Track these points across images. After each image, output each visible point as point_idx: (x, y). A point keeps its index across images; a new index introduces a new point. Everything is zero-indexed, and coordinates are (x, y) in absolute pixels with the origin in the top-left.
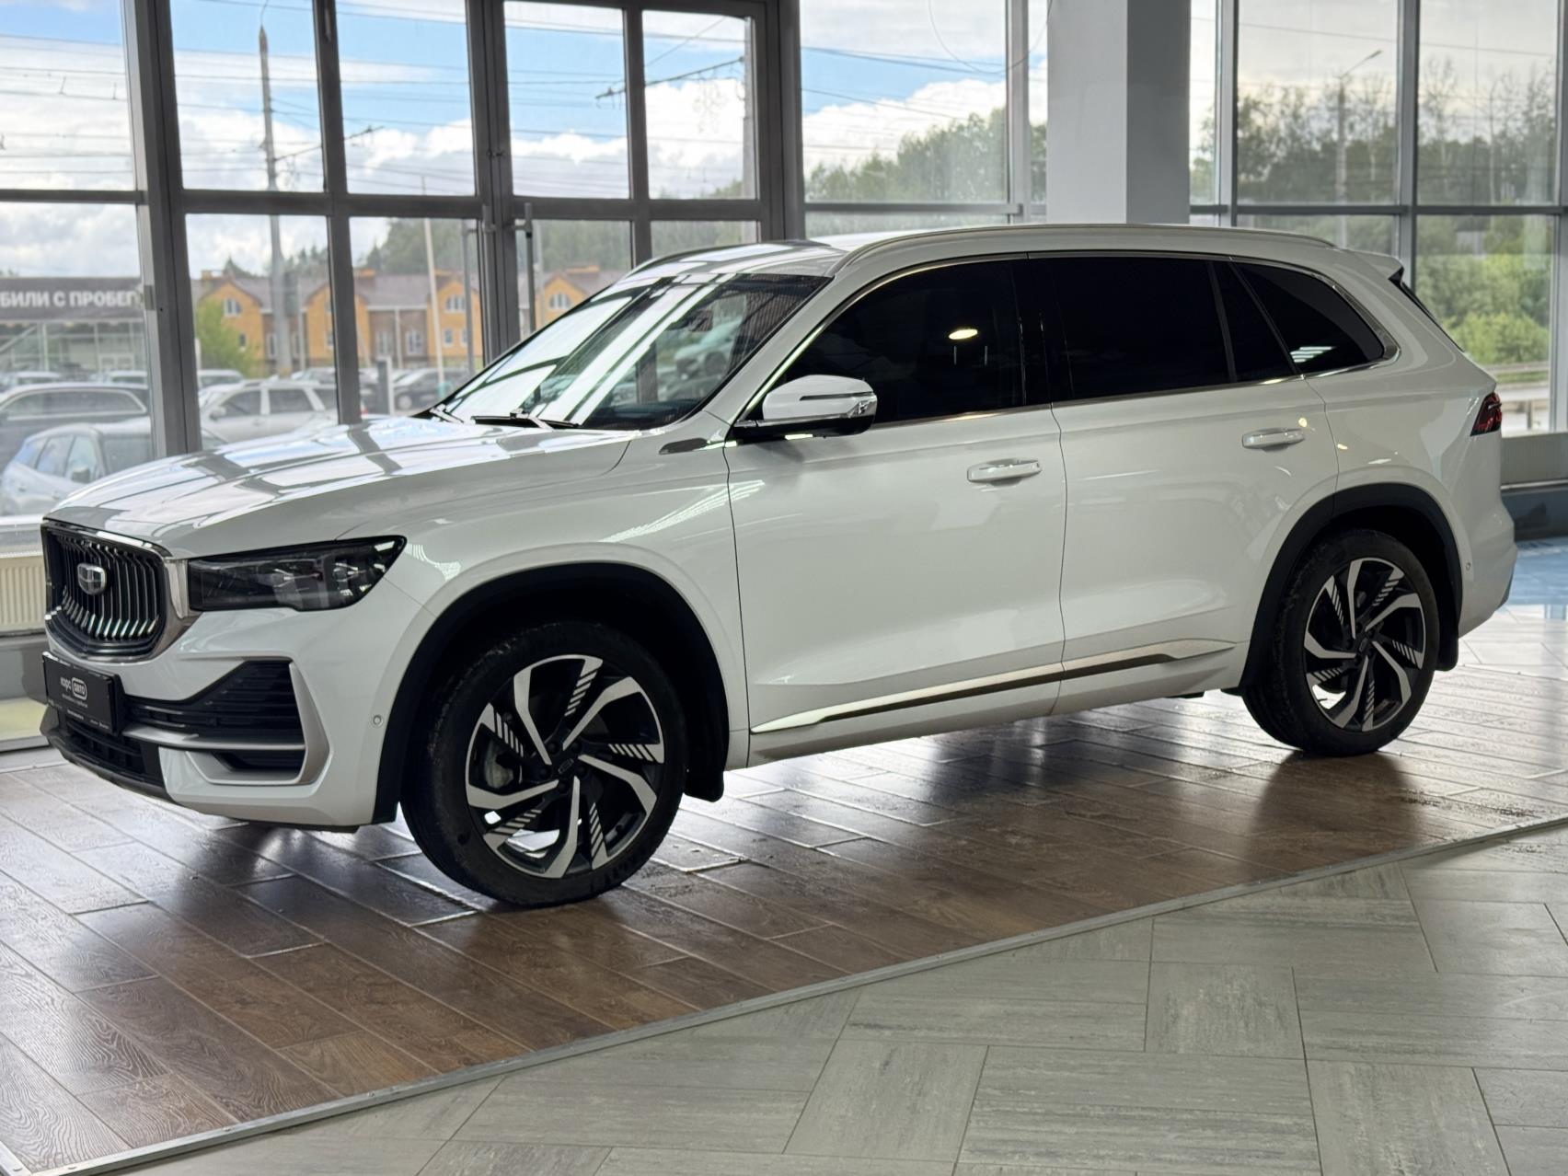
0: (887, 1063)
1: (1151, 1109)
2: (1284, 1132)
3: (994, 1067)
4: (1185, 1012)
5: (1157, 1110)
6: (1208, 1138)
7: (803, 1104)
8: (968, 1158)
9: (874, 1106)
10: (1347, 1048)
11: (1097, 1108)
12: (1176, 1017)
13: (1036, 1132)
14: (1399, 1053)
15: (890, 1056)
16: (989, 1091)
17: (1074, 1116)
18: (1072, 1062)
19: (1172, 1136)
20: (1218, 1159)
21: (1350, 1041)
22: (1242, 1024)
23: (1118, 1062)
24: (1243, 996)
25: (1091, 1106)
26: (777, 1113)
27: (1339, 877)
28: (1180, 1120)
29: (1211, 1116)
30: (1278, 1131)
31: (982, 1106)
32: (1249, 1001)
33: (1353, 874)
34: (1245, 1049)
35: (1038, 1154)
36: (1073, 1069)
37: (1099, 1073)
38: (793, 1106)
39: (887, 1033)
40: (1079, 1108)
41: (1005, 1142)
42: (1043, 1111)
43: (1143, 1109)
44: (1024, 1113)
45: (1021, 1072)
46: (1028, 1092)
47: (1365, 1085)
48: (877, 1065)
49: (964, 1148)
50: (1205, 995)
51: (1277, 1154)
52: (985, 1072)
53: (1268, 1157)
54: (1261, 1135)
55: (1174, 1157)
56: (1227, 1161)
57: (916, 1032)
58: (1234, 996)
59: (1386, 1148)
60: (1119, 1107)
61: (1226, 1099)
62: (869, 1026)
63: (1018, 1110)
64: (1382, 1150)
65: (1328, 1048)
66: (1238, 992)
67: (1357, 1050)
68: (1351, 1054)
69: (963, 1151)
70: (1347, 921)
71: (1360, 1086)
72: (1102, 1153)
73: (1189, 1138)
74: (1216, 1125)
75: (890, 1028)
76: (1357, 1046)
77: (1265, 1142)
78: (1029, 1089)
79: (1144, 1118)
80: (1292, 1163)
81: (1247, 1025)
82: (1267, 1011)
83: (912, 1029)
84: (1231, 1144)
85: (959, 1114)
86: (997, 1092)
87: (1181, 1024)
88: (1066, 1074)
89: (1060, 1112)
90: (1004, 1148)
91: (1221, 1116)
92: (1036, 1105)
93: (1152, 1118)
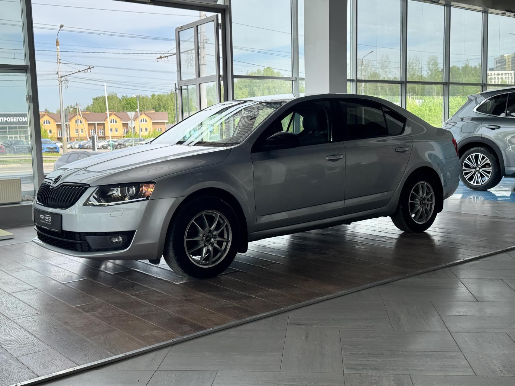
3: (344, 338)
4: (402, 317)
6: (429, 361)
7: (282, 353)
8: (347, 372)
9: (307, 353)
12: (400, 319)
13: (368, 361)
15: (307, 335)
16: (345, 346)
17: (379, 354)
18: (370, 335)
19: (416, 361)
22: (423, 321)
23: (386, 335)
24: (418, 311)
25: (384, 351)
26: (274, 356)
29: (427, 353)
30: (452, 358)
31: (345, 352)
32: (422, 313)
34: (428, 329)
35: (372, 369)
38: (278, 353)
39: (303, 327)
43: (402, 351)
44: (361, 354)
45: (354, 339)
46: (359, 346)
48: (304, 338)
49: (344, 367)
50: (406, 311)
51: (456, 366)
52: (342, 340)
53: (453, 368)
54: (447, 360)
56: (439, 369)
59: (492, 362)
60: (393, 351)
62: (296, 324)
70: (441, 286)
71: (473, 341)
72: (394, 368)
74: (430, 357)
77: (450, 362)
79: (404, 355)
80: (463, 370)
82: (429, 316)
83: (311, 325)
84: (438, 363)
85: (338, 355)
86: (349, 347)
87: (402, 321)
88: (370, 339)
89: (373, 353)
90: (359, 367)
91: (430, 353)
92: (364, 351)
93: (407, 355)
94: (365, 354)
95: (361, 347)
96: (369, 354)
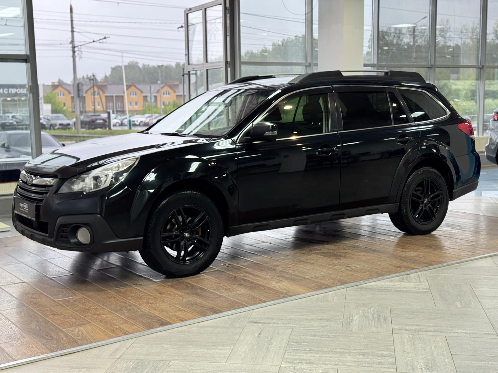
0: (260, 334)
1: (343, 349)
2: (385, 356)
3: (294, 336)
4: (355, 318)
5: (345, 349)
6: (361, 358)
7: (233, 347)
8: (284, 364)
9: (255, 348)
10: (406, 330)
11: (326, 349)
12: (352, 320)
13: (306, 356)
14: (422, 331)
15: (261, 332)
16: (292, 343)
17: (319, 351)
18: (319, 334)
19: (349, 358)
20: (364, 365)
21: (407, 327)
22: (373, 322)
23: (333, 334)
24: (374, 313)
25: (324, 348)
26: (224, 350)
27: (406, 276)
28: (353, 352)
29: (362, 351)
30: (383, 356)
31: (289, 348)
32: (376, 315)
33: (410, 275)
34: (374, 330)
35: (306, 363)
36: (319, 336)
37: (327, 338)
38: (230, 348)
39: (260, 325)
40: (320, 348)
41: (296, 359)
42: (308, 349)
43: (340, 349)
44: (303, 350)
45: (303, 337)
46: (304, 344)
47: (411, 341)
48: (257, 335)
49: (283, 361)
50: (362, 313)
51: (383, 363)
52: (291, 337)
53: (380, 364)
54: (378, 357)
55: (349, 364)
56: (366, 365)
57: (270, 325)
58: (371, 313)
59: (417, 361)
60: (333, 348)
61: (367, 346)
62: (254, 322)
63: (301, 349)
64: (416, 362)
65: (400, 330)
66: (372, 312)
67: (409, 330)
68: (407, 332)
69: (283, 362)
70: (408, 290)
71: (410, 342)
72: (327, 363)
73: (355, 358)
74: (363, 354)
75: (261, 323)
76: (409, 329)
77: (379, 360)
78: (305, 343)
79: (341, 352)
80: (387, 366)
81: (375, 322)
82: (381, 318)
83: (268, 323)
84: (368, 360)
85: (282, 351)
86: (294, 344)
87: (354, 322)
88: (316, 338)
89: (314, 350)
90: (296, 361)
91: (365, 351)
92: (306, 348)
93: (343, 352)
94: (306, 350)
95: (306, 344)
96: (310, 350)
